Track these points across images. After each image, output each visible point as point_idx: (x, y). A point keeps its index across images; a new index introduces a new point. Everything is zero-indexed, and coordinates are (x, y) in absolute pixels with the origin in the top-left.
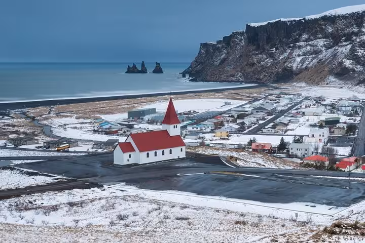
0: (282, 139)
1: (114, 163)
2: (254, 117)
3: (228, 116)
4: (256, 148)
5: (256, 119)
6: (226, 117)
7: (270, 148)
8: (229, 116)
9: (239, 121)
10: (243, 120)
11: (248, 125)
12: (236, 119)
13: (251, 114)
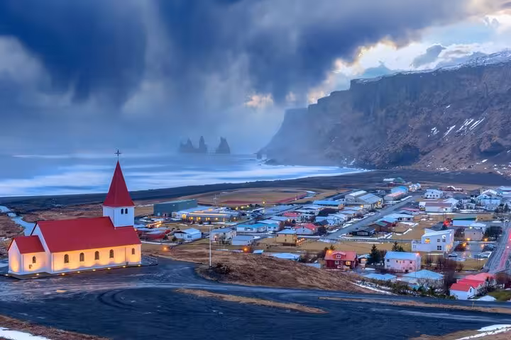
0: (374, 247)
1: (9, 272)
2: (345, 214)
3: (305, 211)
4: (332, 259)
5: (346, 216)
6: (301, 213)
7: (353, 260)
8: (307, 213)
9: (319, 219)
10: (325, 218)
11: (332, 225)
12: (315, 216)
13: (342, 209)
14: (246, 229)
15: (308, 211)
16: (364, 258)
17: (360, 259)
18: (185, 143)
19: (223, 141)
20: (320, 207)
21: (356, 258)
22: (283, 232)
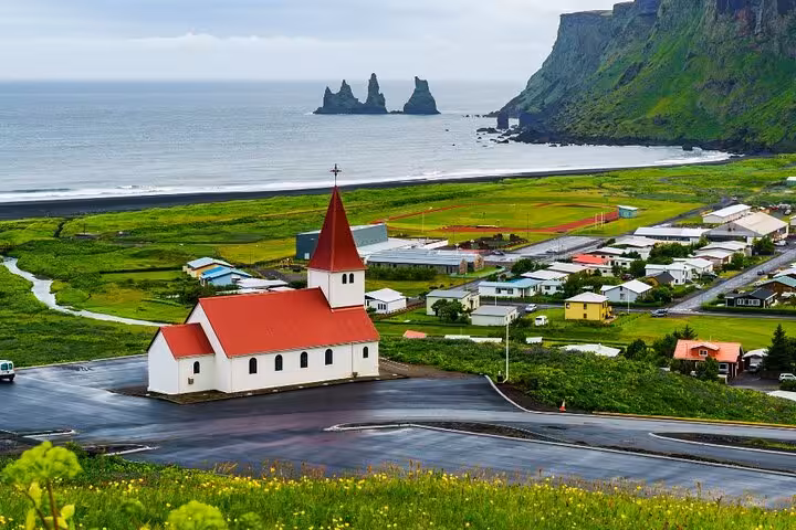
0: (779, 333)
1: (149, 389)
2: (708, 258)
3: (620, 251)
4: (691, 358)
5: (710, 262)
6: (611, 255)
7: (734, 360)
8: (624, 255)
9: (653, 270)
10: (667, 267)
11: (680, 283)
12: (644, 263)
13: (698, 247)
14: (499, 290)
15: (628, 251)
16: (756, 357)
17: (748, 359)
18: (335, 90)
19: (422, 85)
20: (652, 242)
21: (739, 358)
22: (578, 298)
